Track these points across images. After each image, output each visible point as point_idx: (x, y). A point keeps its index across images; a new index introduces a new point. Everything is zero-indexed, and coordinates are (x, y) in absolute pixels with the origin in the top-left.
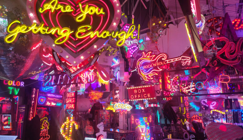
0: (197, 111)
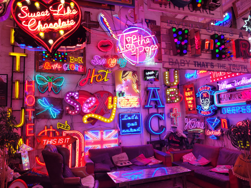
0: (53, 119)
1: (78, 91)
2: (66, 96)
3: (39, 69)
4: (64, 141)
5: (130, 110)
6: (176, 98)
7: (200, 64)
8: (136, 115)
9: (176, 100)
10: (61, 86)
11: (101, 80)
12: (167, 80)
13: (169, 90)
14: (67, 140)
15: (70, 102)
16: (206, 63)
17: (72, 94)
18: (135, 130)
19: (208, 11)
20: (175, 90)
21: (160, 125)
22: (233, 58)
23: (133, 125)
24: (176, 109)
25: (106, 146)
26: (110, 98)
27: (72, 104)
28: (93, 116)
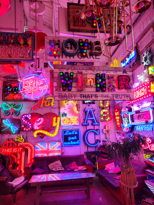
1: (31, 114)
2: (22, 117)
3: (5, 99)
4: (17, 150)
5: (72, 127)
6: (108, 117)
7: (85, 96)
8: (75, 131)
9: (107, 118)
10: (19, 111)
11: (49, 105)
12: (101, 103)
13: (102, 110)
14: (20, 149)
15: (25, 122)
16: (90, 95)
17: (26, 116)
18: (75, 143)
19: (94, 57)
20: (106, 110)
21: (96, 139)
22: (116, 90)
23: (73, 138)
24: (109, 126)
25: (51, 155)
26: (55, 118)
27: (26, 123)
28: (41, 131)
